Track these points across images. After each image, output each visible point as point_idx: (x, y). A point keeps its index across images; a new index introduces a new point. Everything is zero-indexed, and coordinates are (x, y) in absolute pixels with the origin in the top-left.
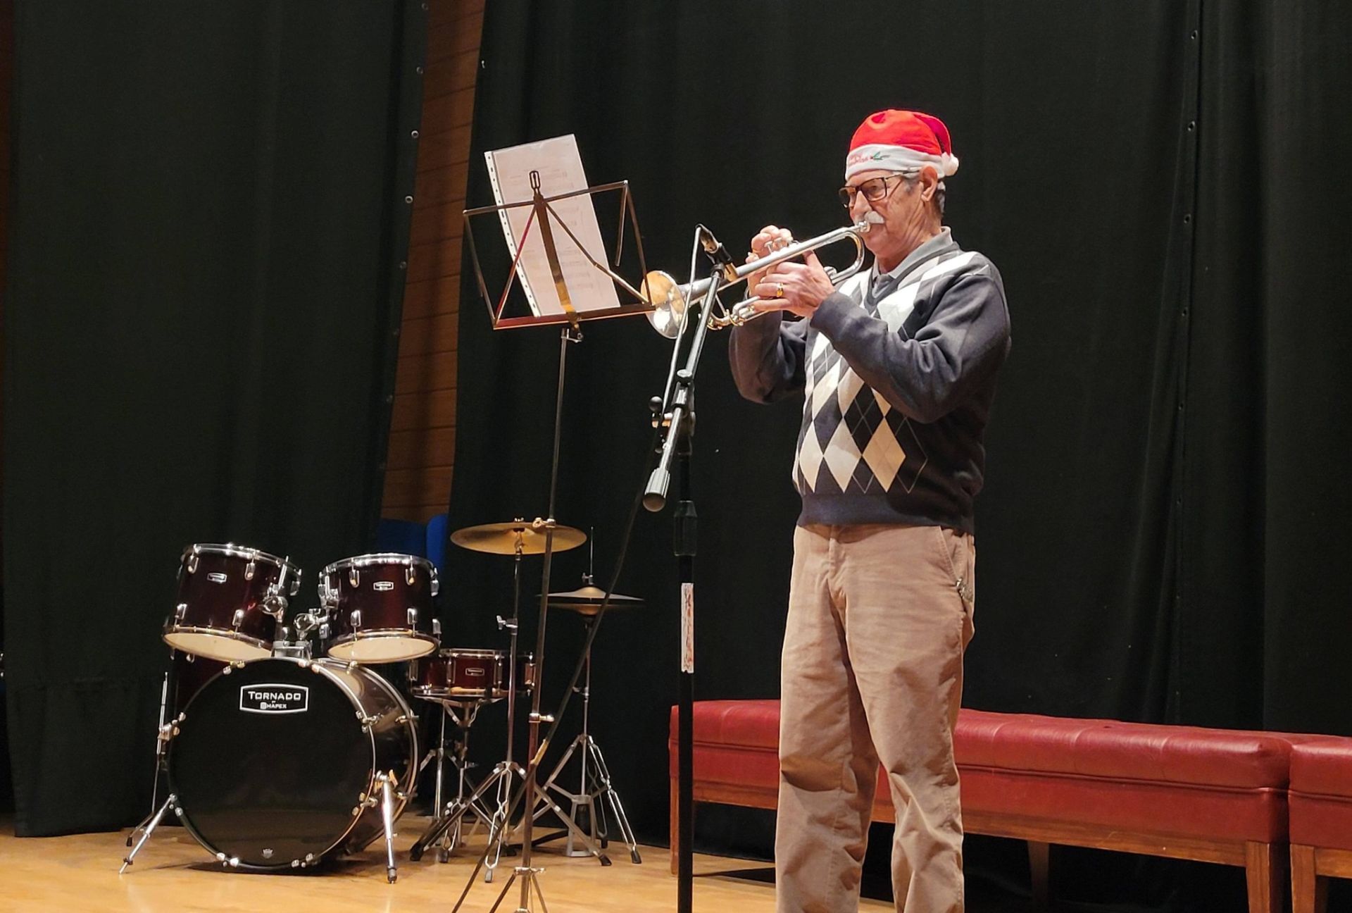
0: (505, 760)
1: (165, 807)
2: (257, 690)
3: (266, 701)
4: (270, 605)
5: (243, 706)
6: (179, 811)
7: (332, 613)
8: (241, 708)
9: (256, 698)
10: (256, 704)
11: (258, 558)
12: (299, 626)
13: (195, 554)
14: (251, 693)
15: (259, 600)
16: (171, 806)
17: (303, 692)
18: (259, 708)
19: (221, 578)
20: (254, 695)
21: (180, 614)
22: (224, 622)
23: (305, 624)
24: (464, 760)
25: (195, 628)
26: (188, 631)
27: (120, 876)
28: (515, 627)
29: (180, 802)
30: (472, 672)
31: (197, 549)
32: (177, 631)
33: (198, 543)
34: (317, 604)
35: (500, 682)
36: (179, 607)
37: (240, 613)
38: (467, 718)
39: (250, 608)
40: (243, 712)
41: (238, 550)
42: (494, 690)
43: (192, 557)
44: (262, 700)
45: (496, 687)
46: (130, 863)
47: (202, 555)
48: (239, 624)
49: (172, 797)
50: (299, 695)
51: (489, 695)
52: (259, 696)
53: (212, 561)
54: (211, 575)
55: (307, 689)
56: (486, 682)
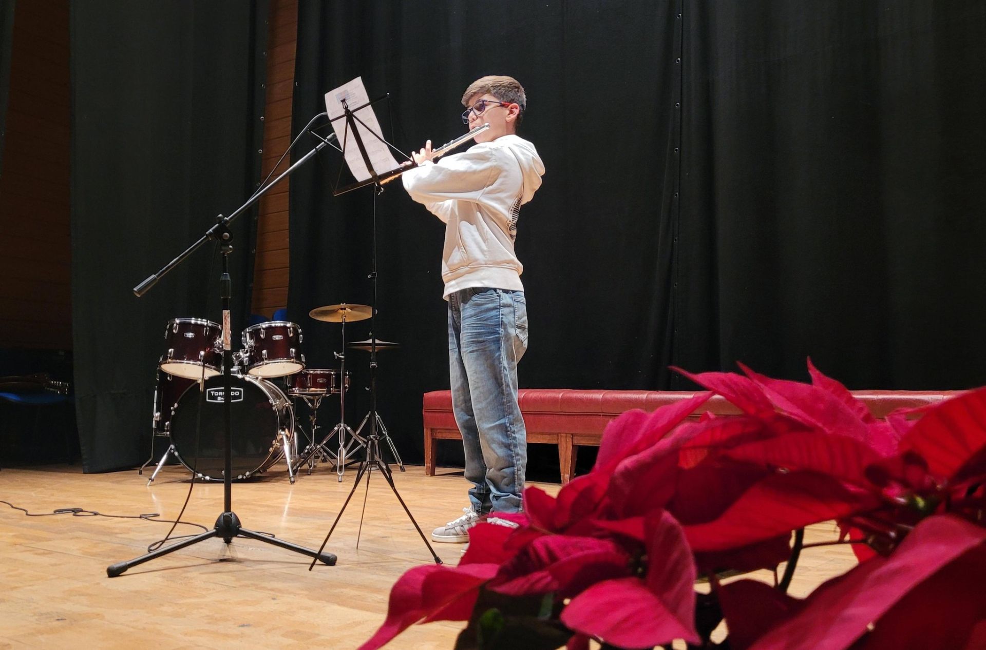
0: (340, 423)
1: (168, 451)
2: (215, 391)
3: (220, 396)
4: (219, 348)
5: (208, 399)
6: (176, 454)
7: (251, 352)
8: (207, 400)
9: (215, 395)
10: (215, 398)
11: (210, 325)
12: (235, 359)
13: (176, 324)
14: (212, 392)
15: (212, 346)
16: (172, 451)
17: (240, 391)
18: (217, 400)
19: (190, 335)
20: (214, 394)
21: (170, 354)
22: (194, 357)
23: (238, 357)
24: (315, 425)
25: (178, 361)
26: (174, 363)
27: (148, 487)
28: (343, 357)
29: (177, 449)
30: (320, 380)
31: (178, 321)
32: (169, 363)
33: (178, 318)
34: (243, 347)
35: (334, 385)
36: (170, 350)
37: (202, 353)
38: (315, 404)
39: (207, 350)
40: (208, 402)
41: (198, 320)
42: (331, 389)
43: (175, 325)
44: (219, 396)
45: (332, 387)
46: (153, 480)
47: (180, 324)
48: (202, 358)
49: (172, 446)
50: (238, 393)
51: (328, 392)
52: (216, 394)
53: (185, 327)
54: (186, 334)
55: (242, 389)
56: (326, 385)
